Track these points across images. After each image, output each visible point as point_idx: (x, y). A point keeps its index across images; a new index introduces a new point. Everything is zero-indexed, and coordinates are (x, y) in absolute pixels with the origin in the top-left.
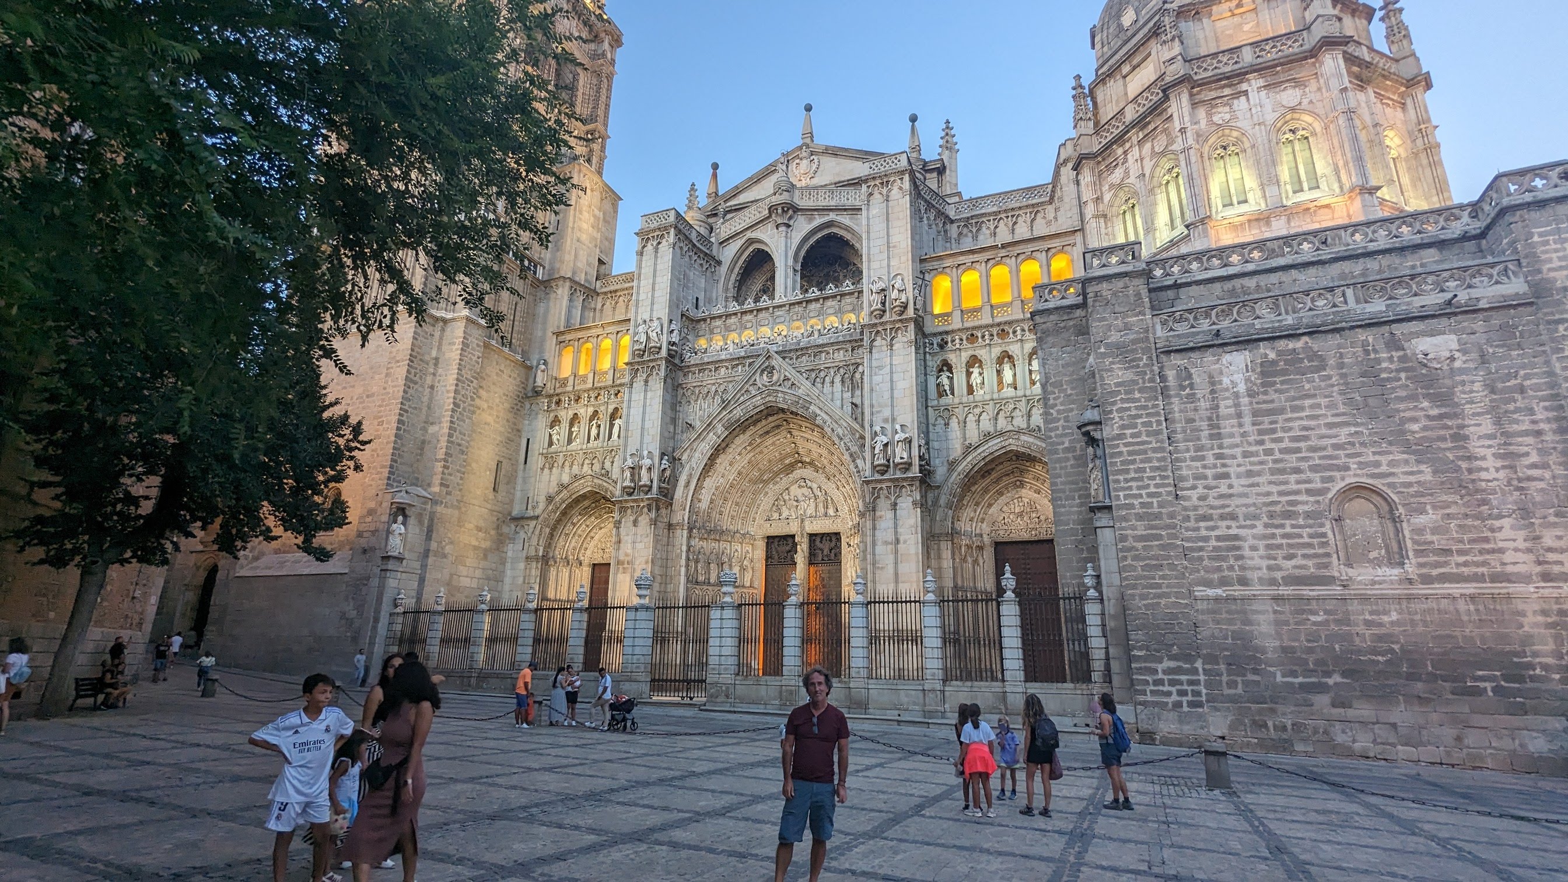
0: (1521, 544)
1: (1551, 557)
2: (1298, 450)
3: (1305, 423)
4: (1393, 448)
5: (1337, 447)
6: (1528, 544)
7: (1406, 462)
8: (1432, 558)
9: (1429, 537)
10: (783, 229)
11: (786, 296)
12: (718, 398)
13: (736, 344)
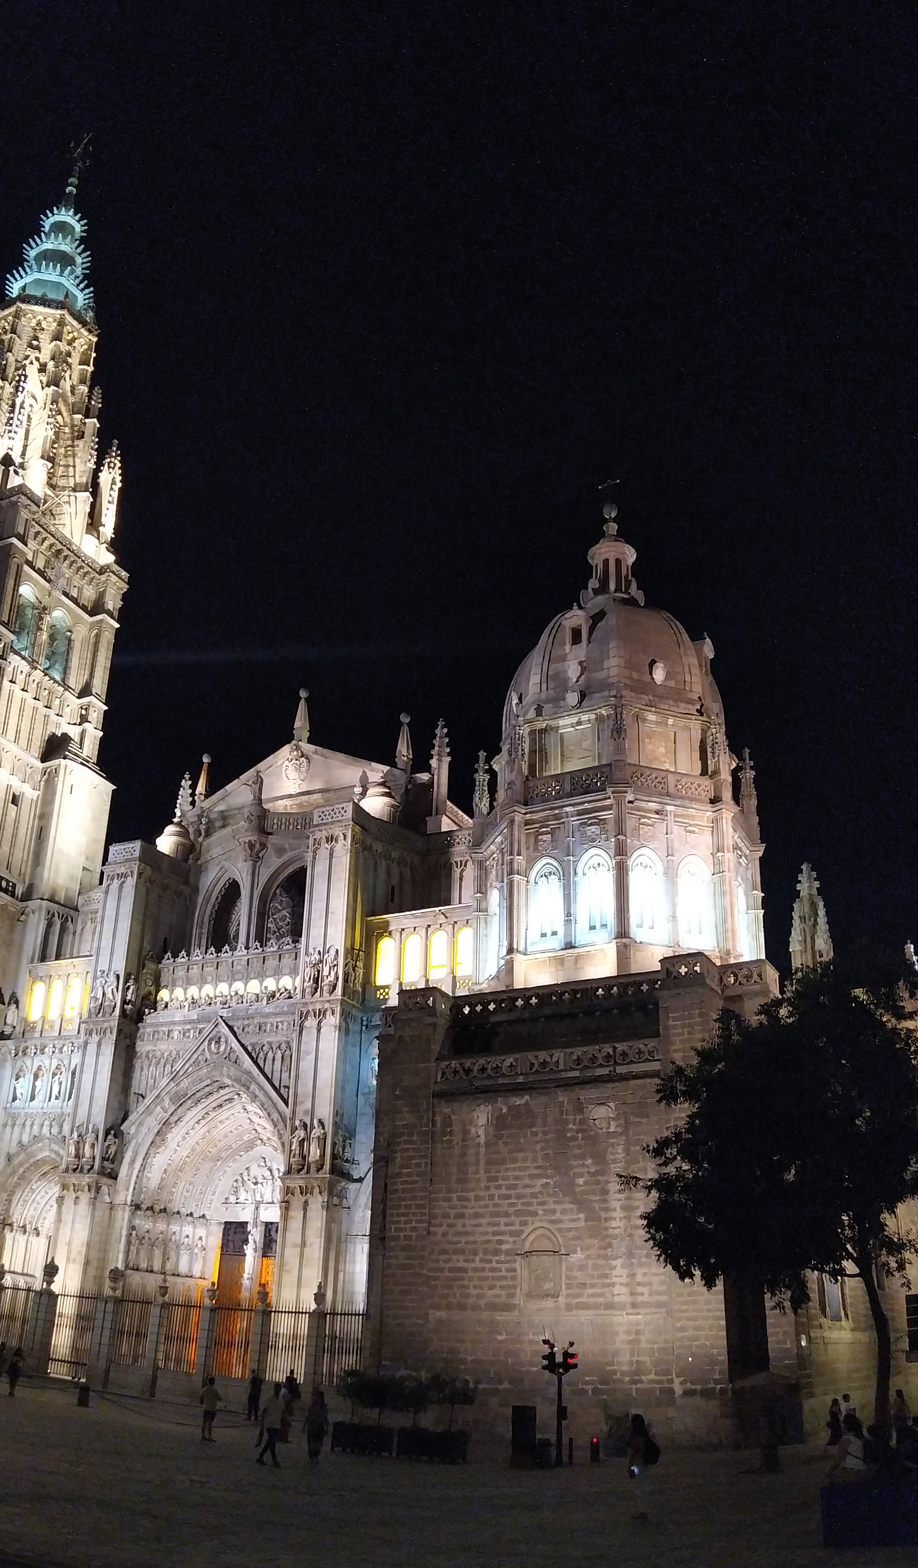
0: (624, 1280)
1: (639, 1289)
2: (509, 1197)
3: (517, 1173)
4: (568, 1199)
5: (534, 1196)
6: (628, 1280)
7: (571, 1210)
8: (575, 1291)
9: (577, 1273)
10: (251, 863)
11: (247, 948)
12: (168, 1067)
13: (194, 1002)
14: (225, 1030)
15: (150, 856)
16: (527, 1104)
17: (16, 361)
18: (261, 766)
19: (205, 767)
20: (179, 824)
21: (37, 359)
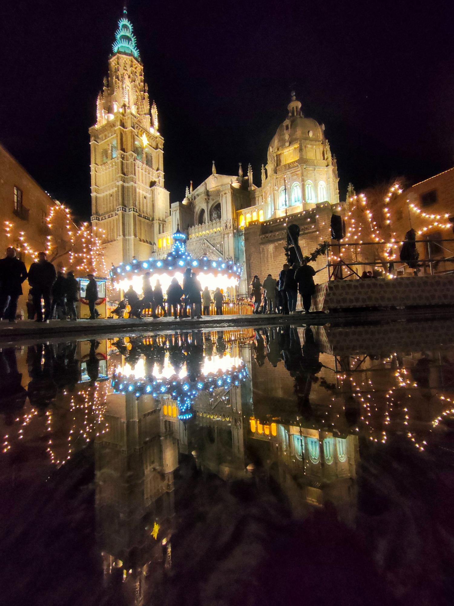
2: (280, 264)
3: (281, 258)
10: (206, 204)
11: (208, 223)
12: (194, 251)
13: (197, 237)
14: (206, 241)
15: (181, 206)
16: (282, 243)
17: (121, 74)
18: (206, 181)
19: (191, 184)
20: (187, 198)
21: (127, 74)
